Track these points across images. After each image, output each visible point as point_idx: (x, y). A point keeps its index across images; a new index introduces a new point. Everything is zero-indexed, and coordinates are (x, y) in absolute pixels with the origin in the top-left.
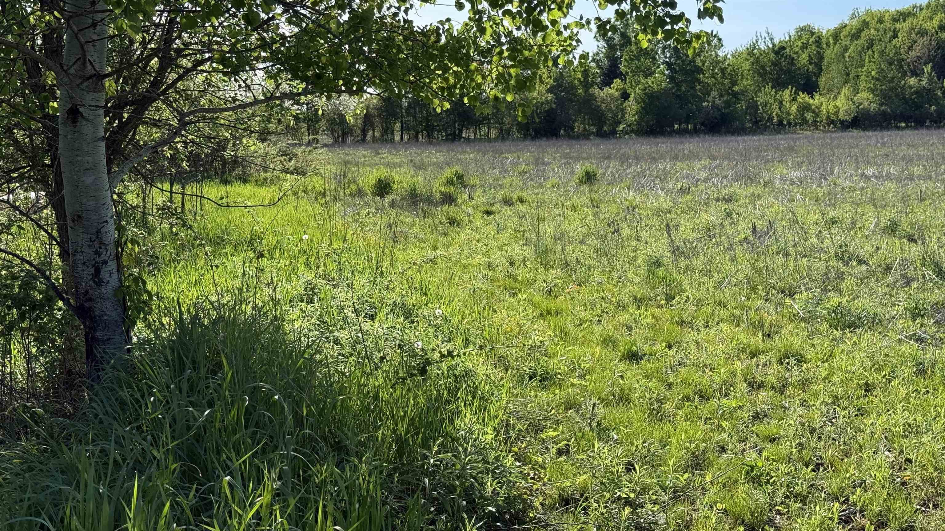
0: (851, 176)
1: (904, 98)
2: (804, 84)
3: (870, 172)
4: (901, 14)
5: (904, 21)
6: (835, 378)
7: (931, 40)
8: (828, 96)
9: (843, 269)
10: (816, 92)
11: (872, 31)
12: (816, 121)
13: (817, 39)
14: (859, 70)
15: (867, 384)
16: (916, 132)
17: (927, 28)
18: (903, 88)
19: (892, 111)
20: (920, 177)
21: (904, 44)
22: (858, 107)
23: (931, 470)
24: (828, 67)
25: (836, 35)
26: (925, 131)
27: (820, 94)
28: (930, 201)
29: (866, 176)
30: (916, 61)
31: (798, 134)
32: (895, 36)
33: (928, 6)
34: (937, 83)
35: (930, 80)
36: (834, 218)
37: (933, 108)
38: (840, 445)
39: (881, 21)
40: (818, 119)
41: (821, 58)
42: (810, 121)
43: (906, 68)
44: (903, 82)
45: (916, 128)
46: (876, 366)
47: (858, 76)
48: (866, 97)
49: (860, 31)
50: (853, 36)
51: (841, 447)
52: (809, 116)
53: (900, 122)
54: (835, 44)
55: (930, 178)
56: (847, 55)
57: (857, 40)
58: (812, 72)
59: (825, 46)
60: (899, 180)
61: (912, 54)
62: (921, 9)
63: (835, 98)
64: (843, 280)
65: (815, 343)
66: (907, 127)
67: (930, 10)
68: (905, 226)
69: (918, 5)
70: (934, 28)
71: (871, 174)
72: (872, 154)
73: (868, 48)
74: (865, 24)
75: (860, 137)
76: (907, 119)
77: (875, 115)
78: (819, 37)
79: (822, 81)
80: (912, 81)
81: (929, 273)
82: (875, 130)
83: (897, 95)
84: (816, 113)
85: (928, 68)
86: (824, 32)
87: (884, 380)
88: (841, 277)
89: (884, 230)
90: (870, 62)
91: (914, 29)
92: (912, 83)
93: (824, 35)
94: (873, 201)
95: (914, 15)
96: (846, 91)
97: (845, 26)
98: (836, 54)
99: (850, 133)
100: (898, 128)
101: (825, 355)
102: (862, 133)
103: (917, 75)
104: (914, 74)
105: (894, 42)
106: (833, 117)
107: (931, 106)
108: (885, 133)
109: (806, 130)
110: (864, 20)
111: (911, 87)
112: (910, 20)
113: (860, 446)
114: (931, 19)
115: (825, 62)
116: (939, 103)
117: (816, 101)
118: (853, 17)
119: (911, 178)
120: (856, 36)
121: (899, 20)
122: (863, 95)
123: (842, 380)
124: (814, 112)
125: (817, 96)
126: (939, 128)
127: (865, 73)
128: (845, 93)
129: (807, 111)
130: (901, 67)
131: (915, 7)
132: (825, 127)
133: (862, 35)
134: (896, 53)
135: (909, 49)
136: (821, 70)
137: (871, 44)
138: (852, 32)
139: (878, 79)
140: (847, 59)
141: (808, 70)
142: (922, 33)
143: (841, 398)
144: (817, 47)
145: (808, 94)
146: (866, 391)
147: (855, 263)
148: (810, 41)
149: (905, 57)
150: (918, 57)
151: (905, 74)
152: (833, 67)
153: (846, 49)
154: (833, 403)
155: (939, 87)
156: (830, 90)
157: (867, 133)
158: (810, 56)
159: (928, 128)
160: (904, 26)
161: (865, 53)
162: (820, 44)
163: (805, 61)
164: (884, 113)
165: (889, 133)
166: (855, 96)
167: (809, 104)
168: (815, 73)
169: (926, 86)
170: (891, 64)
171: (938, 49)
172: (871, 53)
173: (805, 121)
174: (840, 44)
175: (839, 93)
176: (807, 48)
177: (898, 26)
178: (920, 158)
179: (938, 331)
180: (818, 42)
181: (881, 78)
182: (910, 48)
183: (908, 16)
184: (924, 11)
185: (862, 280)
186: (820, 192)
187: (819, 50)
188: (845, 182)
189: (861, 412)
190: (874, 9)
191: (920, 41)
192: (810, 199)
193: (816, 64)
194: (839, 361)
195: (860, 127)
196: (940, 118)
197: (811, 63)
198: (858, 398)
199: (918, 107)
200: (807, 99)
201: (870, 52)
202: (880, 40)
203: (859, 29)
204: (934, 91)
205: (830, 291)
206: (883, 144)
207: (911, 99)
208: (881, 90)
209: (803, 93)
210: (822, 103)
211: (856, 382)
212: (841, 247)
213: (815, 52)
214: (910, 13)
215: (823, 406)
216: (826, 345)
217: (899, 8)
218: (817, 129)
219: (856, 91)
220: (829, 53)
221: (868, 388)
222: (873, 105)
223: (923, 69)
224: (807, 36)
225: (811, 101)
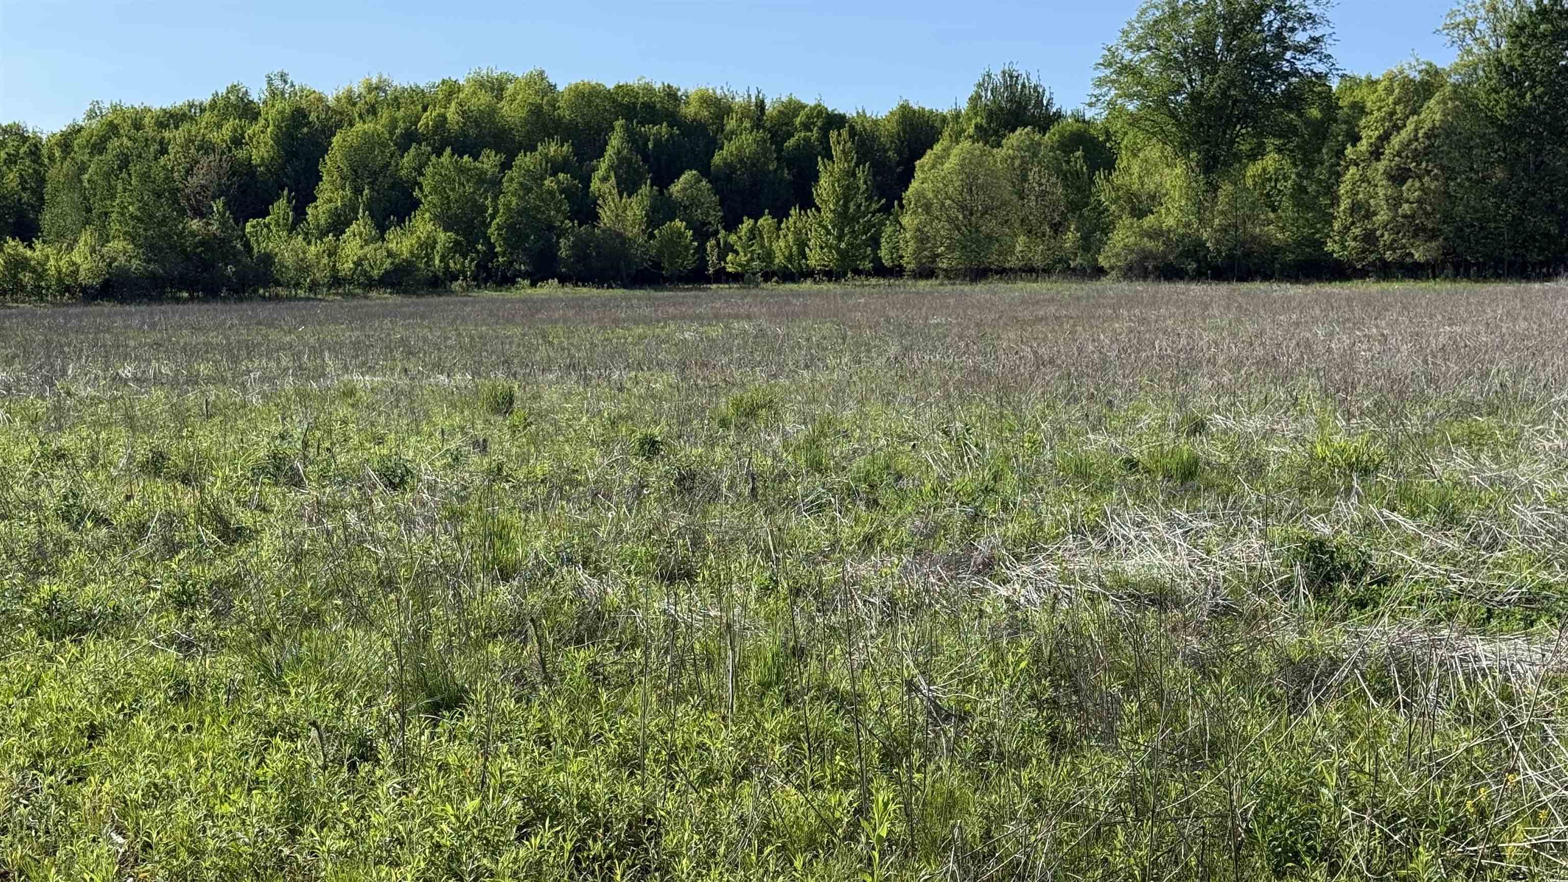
0: (96, 378)
1: (184, 251)
2: (15, 223)
3: (127, 371)
4: (172, 116)
5: (177, 128)
6: (38, 723)
7: (220, 160)
8: (58, 245)
9: (69, 535)
10: (38, 238)
11: (125, 140)
12: (39, 286)
13: (33, 149)
14: (108, 202)
15: (92, 726)
16: (206, 306)
17: (214, 141)
18: (180, 235)
19: (166, 272)
20: (209, 380)
21: (179, 164)
22: (110, 265)
23: (183, 855)
24: (54, 196)
25: (66, 141)
26: (219, 306)
27: (44, 242)
28: (221, 418)
29: (121, 378)
30: (199, 193)
31: (9, 307)
32: (163, 151)
33: (213, 105)
34: (234, 229)
35: (223, 224)
36: (60, 449)
37: (230, 269)
38: (39, 837)
39: (137, 125)
40: (43, 284)
41: (42, 181)
42: (29, 287)
43: (183, 202)
44: (180, 227)
45: (205, 300)
46: (109, 695)
47: (106, 214)
48: (121, 248)
49: (104, 139)
50: (94, 146)
51: (41, 840)
52: (26, 278)
53: (180, 291)
54: (65, 158)
55: (224, 381)
56: (86, 177)
57: (101, 153)
58: (28, 204)
59: (46, 161)
60: (174, 383)
61: (193, 181)
62: (203, 110)
63: (70, 248)
64: (66, 553)
65: (8, 665)
66: (191, 299)
67: (216, 112)
68: (176, 459)
69: (197, 103)
70: (226, 141)
71: (130, 375)
72: (132, 343)
73: (120, 169)
74: (113, 129)
75: (115, 314)
76: (191, 286)
77: (138, 278)
78: (36, 146)
79: (46, 219)
80: (195, 224)
81: (209, 535)
82: (140, 303)
83: (172, 247)
84: (40, 273)
85: (218, 205)
86: (44, 137)
87: (121, 717)
88: (64, 548)
89: (143, 467)
90: (125, 190)
91: (193, 142)
92: (194, 227)
93: (44, 142)
94: (130, 421)
95: (191, 118)
96: (86, 238)
97: (79, 131)
98: (67, 175)
99: (98, 308)
100: (178, 300)
101: (24, 685)
102: (118, 308)
103: (202, 216)
104: (199, 213)
105: (162, 161)
106: (68, 281)
107: (226, 265)
108: (156, 308)
109: (23, 302)
110: (111, 122)
111: (193, 234)
112: (185, 126)
113: (73, 833)
114: (219, 126)
115: (49, 188)
116: (239, 261)
117: (37, 252)
118: (91, 115)
119: (193, 380)
120: (98, 146)
121: (168, 125)
122: (117, 245)
123: (50, 724)
124: (34, 271)
125: (38, 245)
126: (241, 300)
127: (117, 209)
128: (86, 241)
129: (24, 269)
130: (176, 201)
131: (191, 106)
132: (55, 296)
133: (109, 146)
134: (167, 178)
135: (187, 172)
136: (41, 200)
137: (124, 162)
138: (92, 141)
139: (139, 220)
140: (86, 184)
141: (20, 200)
142: (206, 148)
143: (49, 755)
144: (34, 161)
145: (23, 241)
146: (90, 738)
147: (89, 525)
148: (22, 151)
149: (181, 186)
150: (202, 186)
151: (182, 212)
152: (63, 197)
153: (83, 168)
154: (34, 765)
155: (238, 237)
156: (60, 236)
157: (127, 308)
158: (21, 176)
159: (224, 300)
160: (175, 136)
161: (116, 176)
162: (39, 158)
163: (14, 184)
164: (153, 276)
165: (163, 308)
166: (102, 246)
167: (26, 258)
168: (33, 206)
169: (218, 233)
170: (159, 196)
171: (234, 174)
172: (126, 176)
173: (20, 287)
174: (73, 159)
175: (76, 241)
176: (15, 163)
177: (167, 134)
178: (209, 347)
179: (216, 628)
180: (35, 151)
181: (145, 218)
182: (189, 172)
183: (182, 121)
184: (207, 114)
185: (101, 552)
186: (41, 407)
187: (37, 167)
188: (85, 389)
189: (80, 775)
190: (126, 104)
191: (204, 161)
192: (22, 420)
193: (34, 192)
194: (49, 693)
195: (116, 298)
196: (243, 285)
197: (24, 189)
198: (76, 753)
199: (207, 266)
200: (21, 249)
201: (124, 175)
202: (140, 157)
203: (104, 136)
204: (231, 242)
205: (44, 574)
206: (153, 326)
207: (195, 253)
208: (146, 238)
209: (14, 239)
210: (47, 257)
211: (73, 724)
212: (66, 498)
213: (30, 171)
214: (184, 115)
215: (14, 774)
216: (28, 668)
217: (167, 105)
218: (42, 300)
219: (105, 239)
220: (56, 174)
221: (94, 733)
222: (135, 263)
223: (211, 207)
224: (16, 143)
225: (29, 253)
